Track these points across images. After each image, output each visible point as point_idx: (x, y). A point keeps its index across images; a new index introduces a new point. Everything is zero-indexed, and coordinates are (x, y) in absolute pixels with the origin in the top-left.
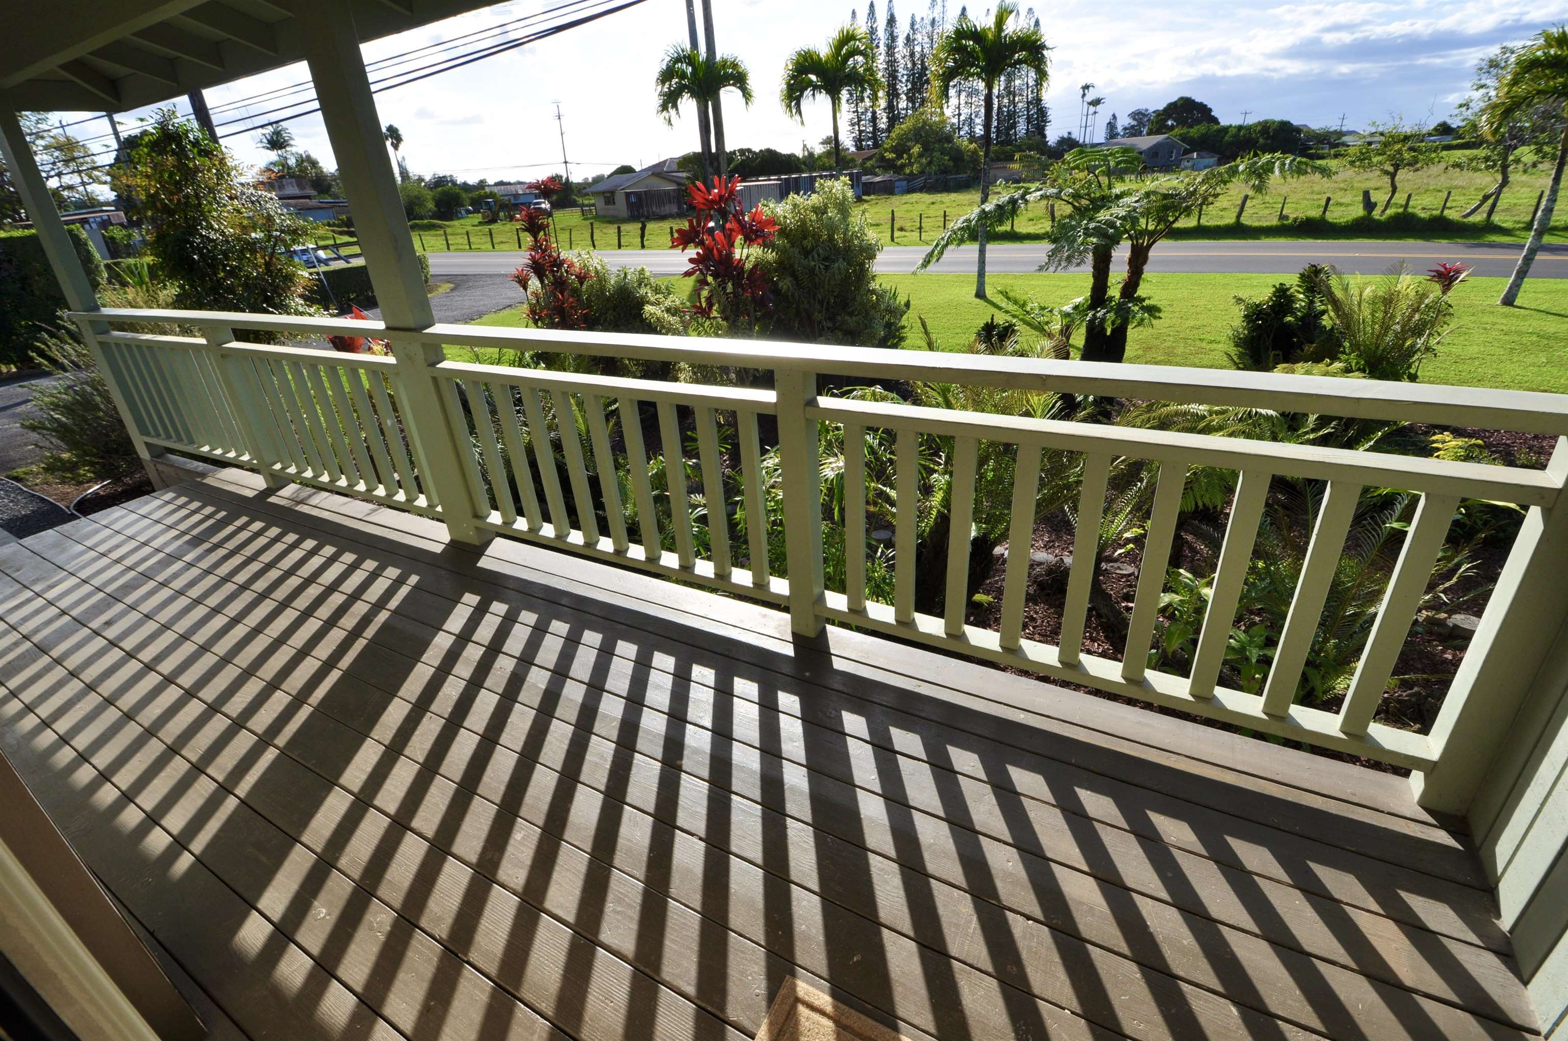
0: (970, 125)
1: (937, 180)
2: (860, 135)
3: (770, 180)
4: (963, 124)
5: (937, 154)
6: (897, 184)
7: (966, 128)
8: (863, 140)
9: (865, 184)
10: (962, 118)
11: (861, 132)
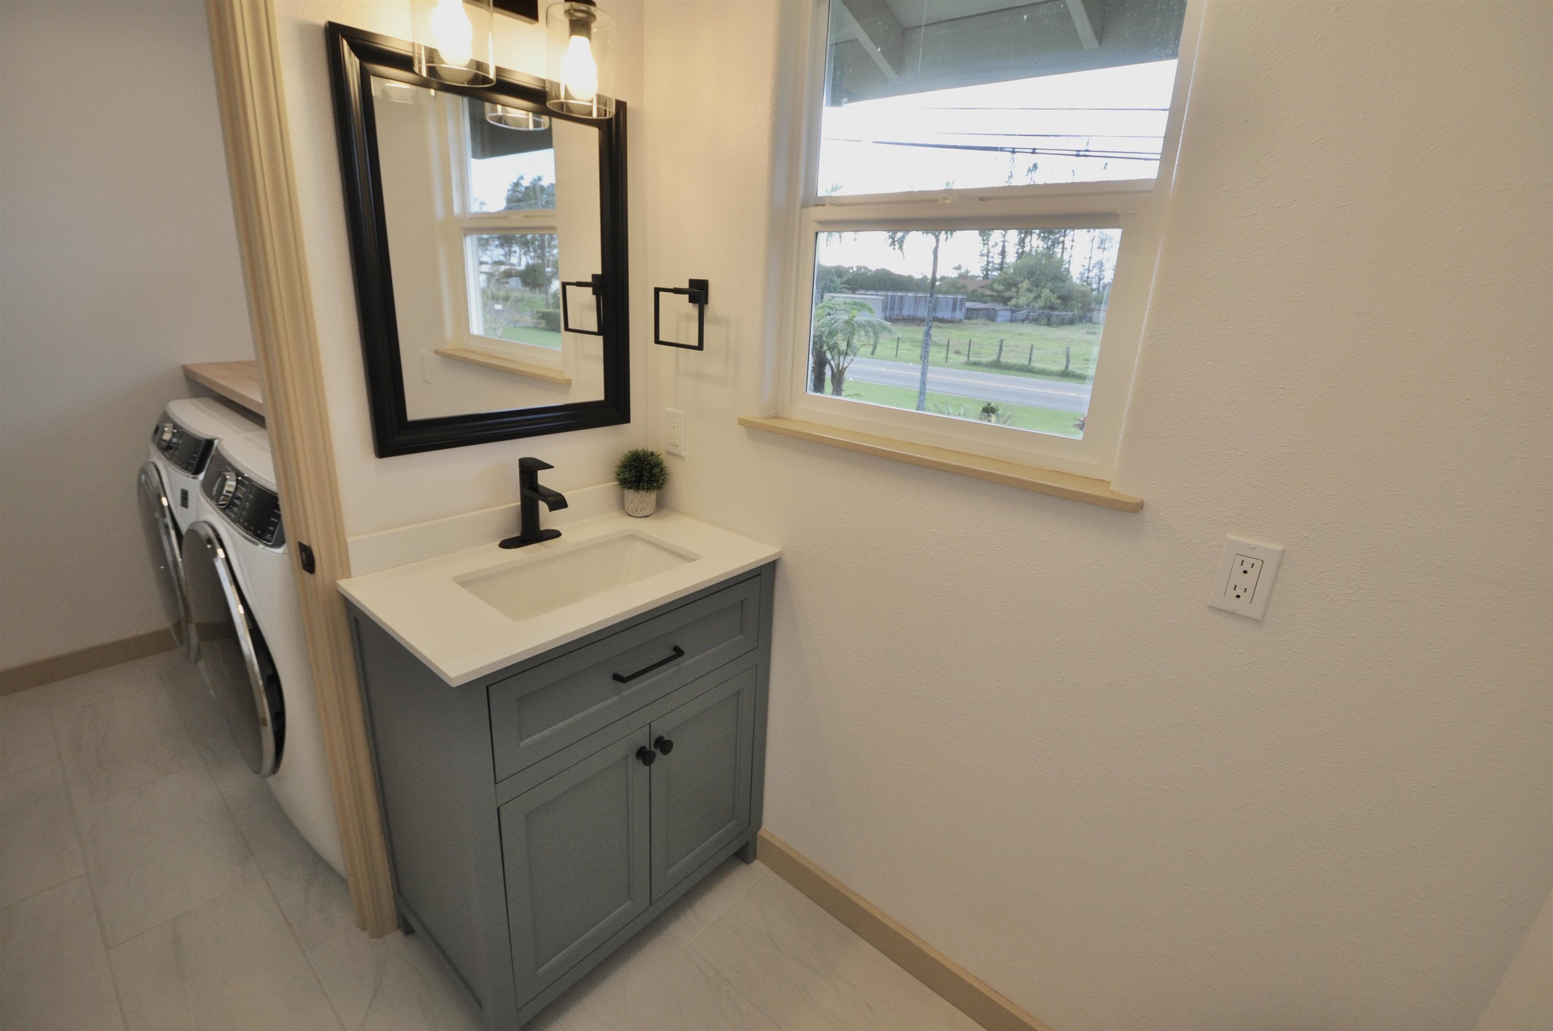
0: (1100, 268)
1: (1040, 315)
2: (988, 265)
3: (878, 295)
4: (1094, 267)
5: (1046, 292)
6: (1000, 313)
7: (1096, 271)
8: (990, 270)
9: (969, 310)
10: (1093, 261)
11: (988, 263)
